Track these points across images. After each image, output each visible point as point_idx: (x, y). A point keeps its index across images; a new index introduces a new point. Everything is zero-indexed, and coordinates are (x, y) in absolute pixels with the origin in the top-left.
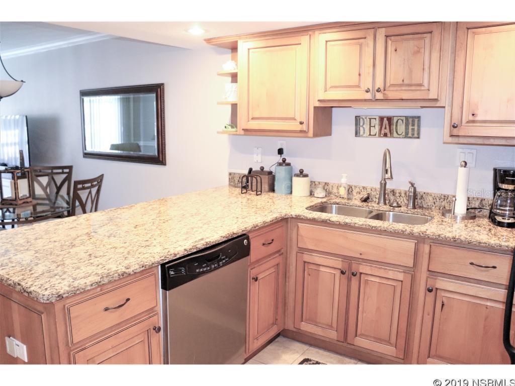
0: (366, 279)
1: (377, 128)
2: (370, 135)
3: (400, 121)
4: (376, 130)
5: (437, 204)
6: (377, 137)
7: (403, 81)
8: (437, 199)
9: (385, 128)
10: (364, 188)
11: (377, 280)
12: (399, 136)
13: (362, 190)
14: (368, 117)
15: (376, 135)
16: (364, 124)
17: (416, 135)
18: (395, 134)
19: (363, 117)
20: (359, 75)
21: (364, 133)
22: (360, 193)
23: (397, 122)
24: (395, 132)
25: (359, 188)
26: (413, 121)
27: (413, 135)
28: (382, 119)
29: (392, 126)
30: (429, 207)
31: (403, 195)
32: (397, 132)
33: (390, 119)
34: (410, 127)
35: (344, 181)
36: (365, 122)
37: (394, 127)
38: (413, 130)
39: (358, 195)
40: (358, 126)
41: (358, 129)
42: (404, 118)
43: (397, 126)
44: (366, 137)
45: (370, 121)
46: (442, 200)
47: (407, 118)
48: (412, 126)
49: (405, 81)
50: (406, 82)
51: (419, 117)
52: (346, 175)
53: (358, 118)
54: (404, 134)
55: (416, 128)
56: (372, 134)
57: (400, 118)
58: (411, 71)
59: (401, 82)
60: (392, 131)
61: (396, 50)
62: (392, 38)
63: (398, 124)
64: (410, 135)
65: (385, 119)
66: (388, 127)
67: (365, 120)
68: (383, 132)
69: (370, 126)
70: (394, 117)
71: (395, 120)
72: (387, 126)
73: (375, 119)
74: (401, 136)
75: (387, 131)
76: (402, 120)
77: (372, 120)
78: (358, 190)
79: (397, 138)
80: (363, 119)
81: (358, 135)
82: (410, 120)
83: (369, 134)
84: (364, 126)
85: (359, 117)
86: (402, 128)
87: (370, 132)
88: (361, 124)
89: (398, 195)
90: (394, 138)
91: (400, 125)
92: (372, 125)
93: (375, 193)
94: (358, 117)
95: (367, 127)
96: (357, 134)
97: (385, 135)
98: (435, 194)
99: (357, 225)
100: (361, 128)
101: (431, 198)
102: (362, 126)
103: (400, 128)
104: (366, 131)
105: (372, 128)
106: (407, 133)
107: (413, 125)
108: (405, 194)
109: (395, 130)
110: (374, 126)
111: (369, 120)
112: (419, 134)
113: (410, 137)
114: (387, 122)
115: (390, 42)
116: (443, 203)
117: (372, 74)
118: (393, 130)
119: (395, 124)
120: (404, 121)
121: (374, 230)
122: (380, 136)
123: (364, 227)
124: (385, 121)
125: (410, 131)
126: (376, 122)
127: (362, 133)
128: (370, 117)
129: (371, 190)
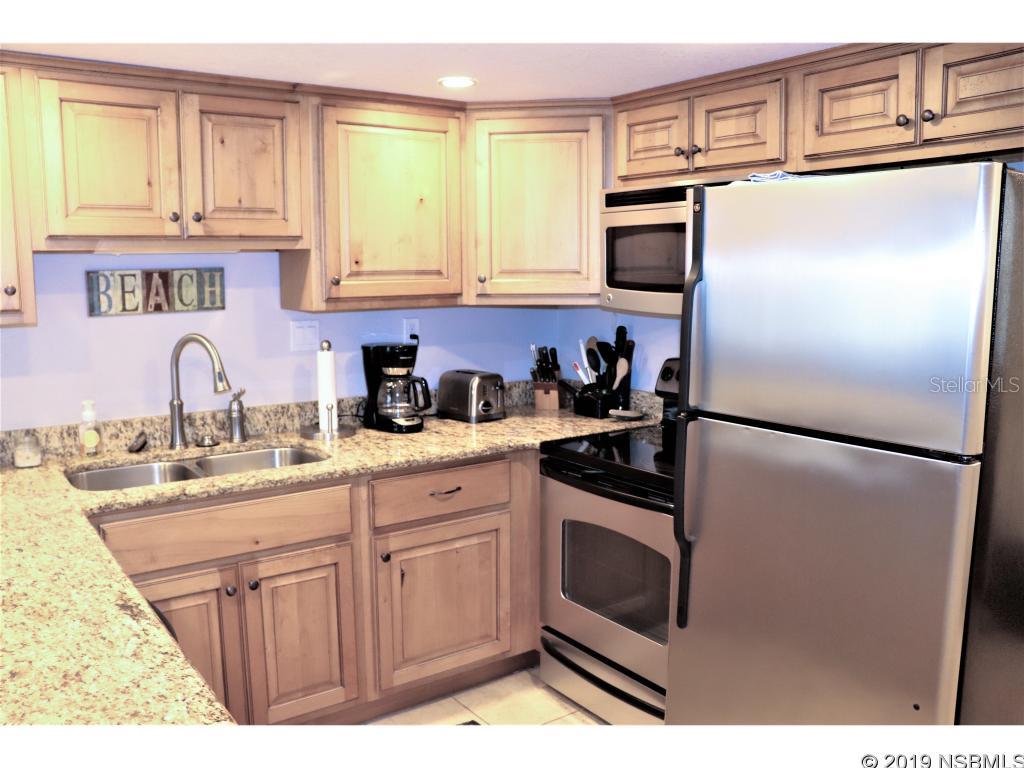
0: (273, 586)
1: (139, 295)
2: (124, 309)
3: (186, 279)
4: (136, 299)
5: (273, 423)
6: (140, 314)
7: (240, 201)
8: (271, 414)
9: (157, 294)
10: (125, 423)
11: (293, 580)
12: (185, 308)
13: (123, 429)
14: (117, 273)
15: (136, 309)
16: (108, 287)
17: (218, 304)
18: (178, 305)
19: (107, 273)
20: (149, 184)
21: (110, 306)
22: (117, 437)
23: (180, 280)
24: (177, 301)
25: (115, 425)
26: (212, 278)
27: (213, 303)
28: (148, 276)
29: (170, 290)
30: (260, 432)
31: (209, 421)
32: (181, 300)
33: (165, 276)
34: (207, 289)
35: (89, 416)
36: (112, 283)
37: (176, 290)
38: (212, 293)
39: (114, 442)
40: (96, 293)
41: (95, 299)
42: (194, 273)
43: (180, 288)
44: (116, 315)
45: (123, 280)
46: (279, 415)
47: (200, 271)
48: (210, 287)
49: (243, 202)
50: (246, 204)
51: (221, 270)
52: (92, 402)
53: (94, 276)
54: (195, 303)
55: (218, 290)
56: (128, 307)
57: (184, 272)
58: (252, 185)
59: (236, 204)
60: (171, 299)
61: (222, 142)
62: (213, 117)
63: (184, 284)
64: (207, 304)
65: (156, 276)
66: (162, 291)
67: (111, 279)
68: (152, 302)
69: (124, 292)
70: (173, 270)
71: (176, 276)
72: (160, 288)
73: (134, 275)
74: (190, 307)
75: (161, 299)
76: (191, 277)
77: (126, 278)
78: (113, 430)
79: (182, 311)
80: (106, 277)
81: (97, 312)
82: (206, 276)
83: (121, 308)
84: (110, 292)
85: (96, 272)
86: (190, 292)
87: (124, 304)
88: (103, 288)
89: (199, 422)
90: (178, 311)
91: (187, 286)
92: (126, 289)
93: (152, 430)
94: (93, 272)
95: (116, 294)
96: (93, 310)
97: (158, 308)
98: (265, 407)
99: (245, 489)
100: (103, 298)
101: (260, 417)
102: (104, 293)
103: (187, 292)
104: (114, 303)
105: (127, 295)
106: (201, 301)
107: (212, 285)
108: (214, 417)
109: (176, 297)
110: (133, 292)
111: (119, 279)
112: (223, 300)
113: (208, 309)
114: (160, 281)
115: (209, 126)
116: (282, 422)
117: (175, 184)
118: (173, 295)
119: (176, 285)
120: (195, 279)
121: (280, 488)
122: (146, 311)
123: (261, 486)
124: (156, 280)
125: (207, 296)
126: (136, 283)
127: (104, 306)
128: (122, 273)
129: (143, 424)
